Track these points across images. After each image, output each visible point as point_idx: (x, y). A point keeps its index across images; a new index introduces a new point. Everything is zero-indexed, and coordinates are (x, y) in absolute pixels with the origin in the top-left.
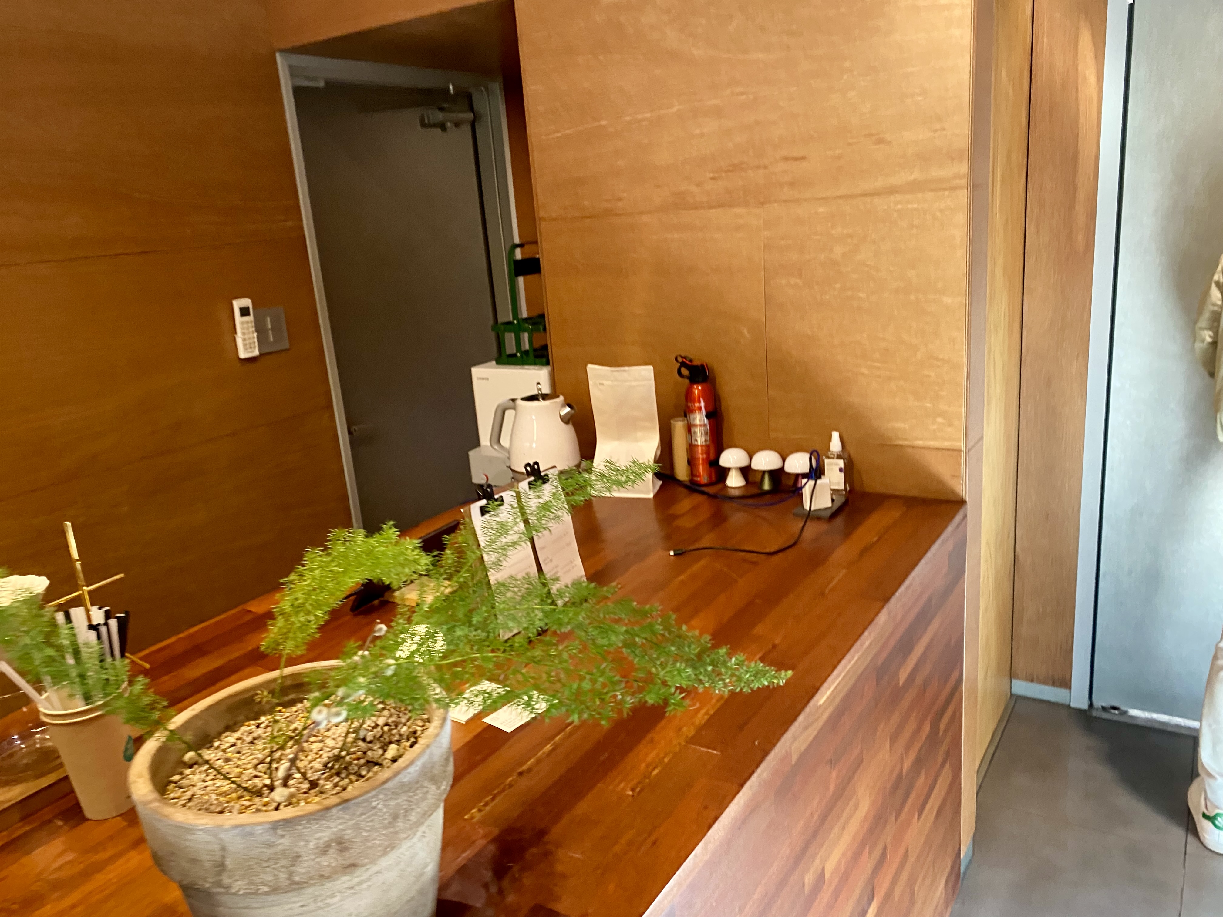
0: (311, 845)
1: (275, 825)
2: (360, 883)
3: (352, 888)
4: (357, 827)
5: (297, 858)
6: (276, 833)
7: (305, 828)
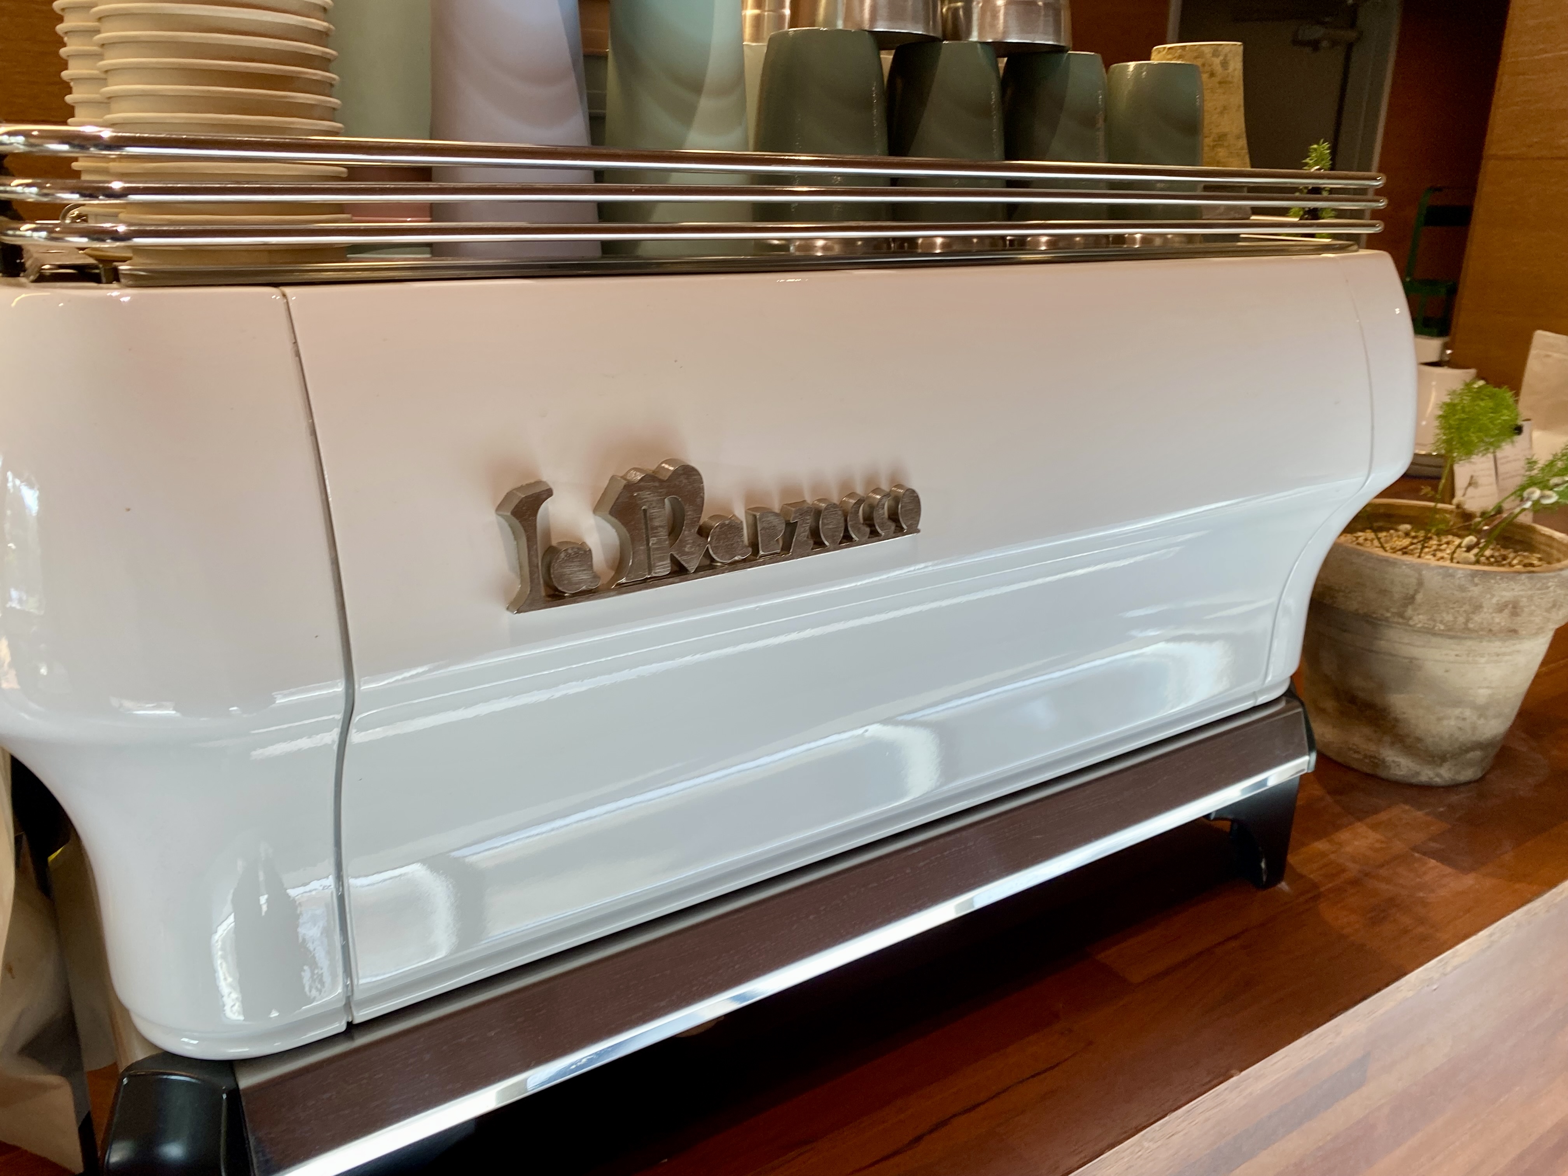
0: (1494, 600)
1: (1474, 574)
2: (1504, 654)
3: (1498, 655)
4: (1530, 598)
5: (1478, 608)
6: (1473, 581)
7: (1496, 583)
